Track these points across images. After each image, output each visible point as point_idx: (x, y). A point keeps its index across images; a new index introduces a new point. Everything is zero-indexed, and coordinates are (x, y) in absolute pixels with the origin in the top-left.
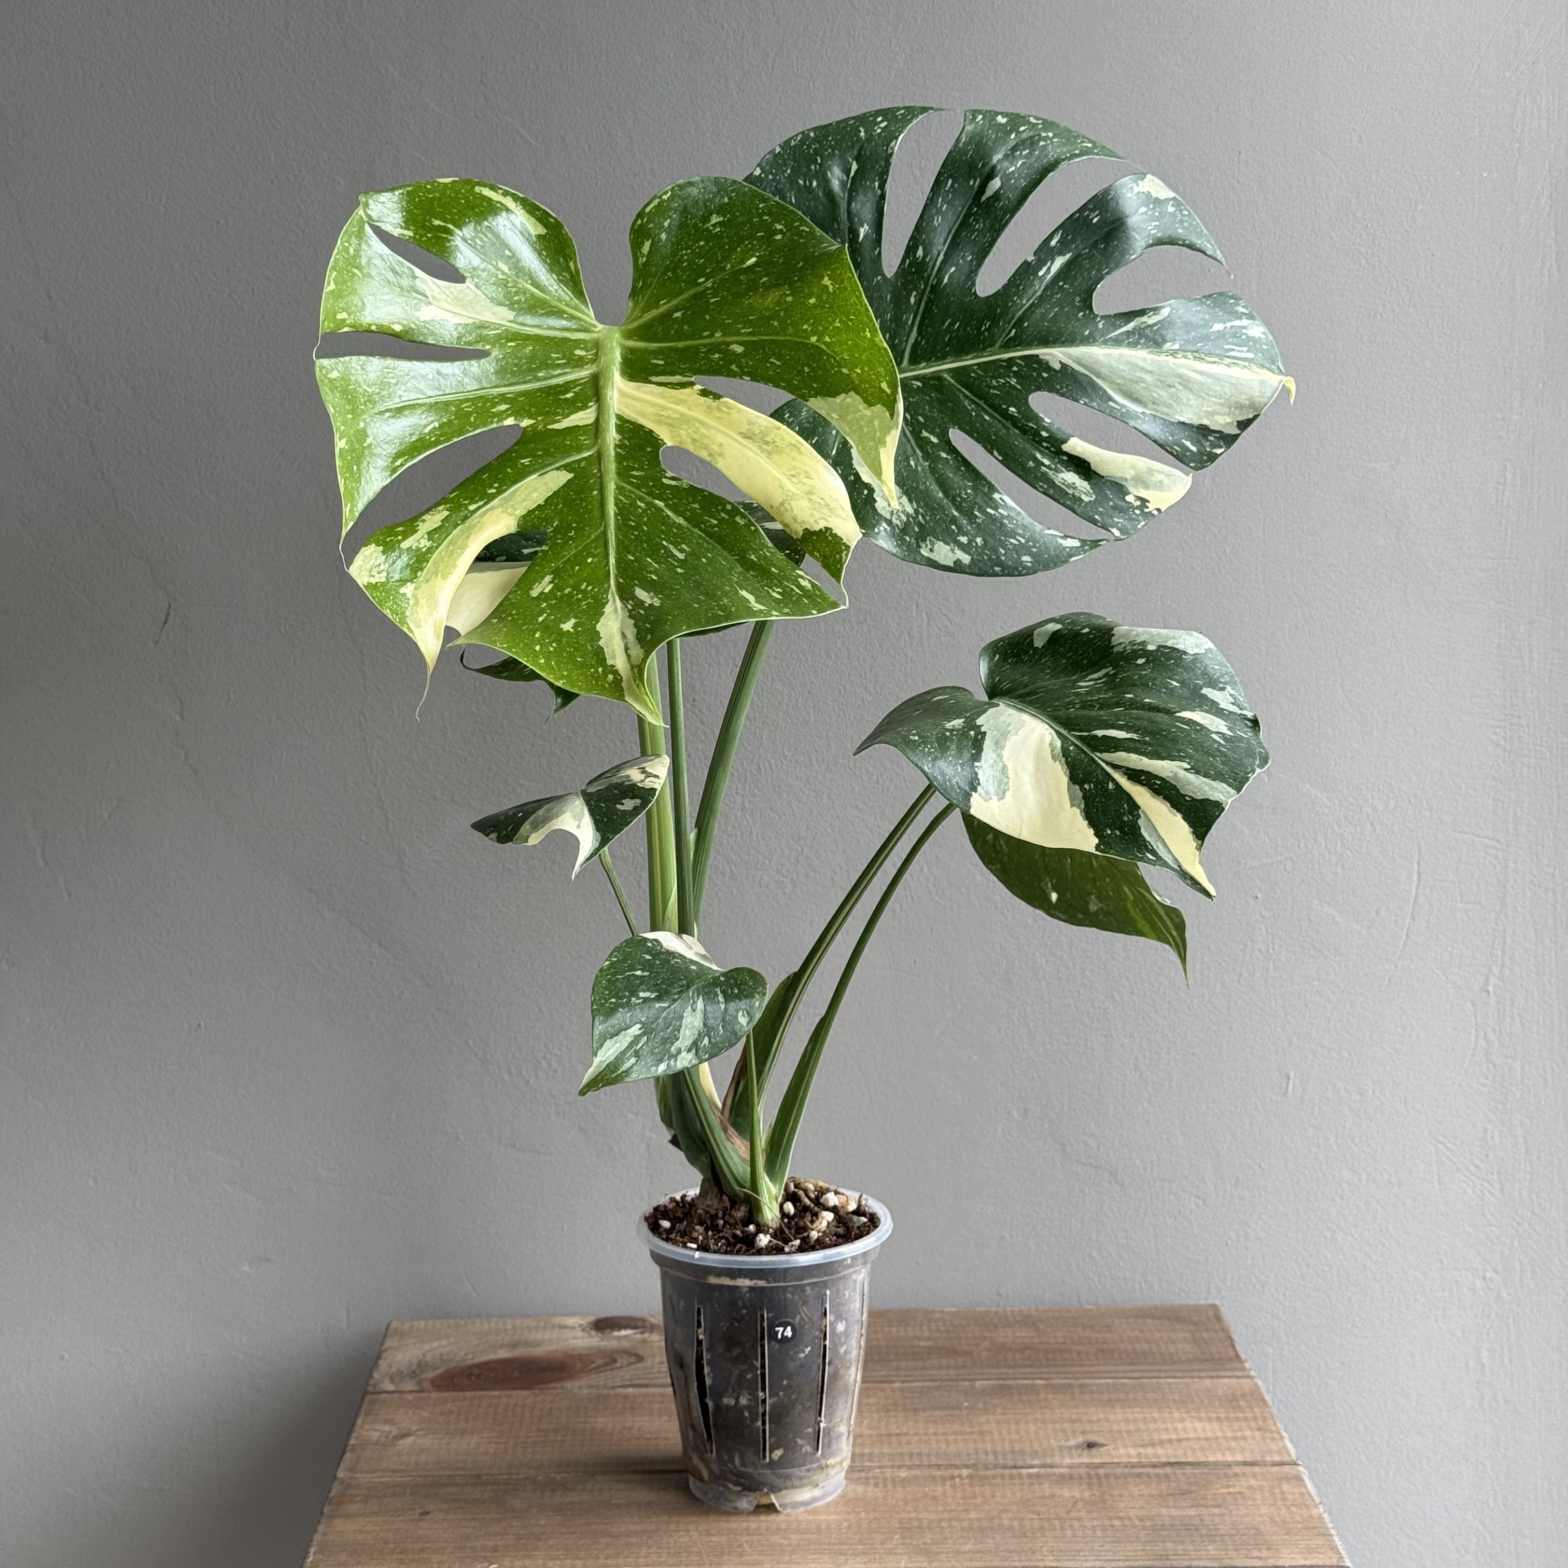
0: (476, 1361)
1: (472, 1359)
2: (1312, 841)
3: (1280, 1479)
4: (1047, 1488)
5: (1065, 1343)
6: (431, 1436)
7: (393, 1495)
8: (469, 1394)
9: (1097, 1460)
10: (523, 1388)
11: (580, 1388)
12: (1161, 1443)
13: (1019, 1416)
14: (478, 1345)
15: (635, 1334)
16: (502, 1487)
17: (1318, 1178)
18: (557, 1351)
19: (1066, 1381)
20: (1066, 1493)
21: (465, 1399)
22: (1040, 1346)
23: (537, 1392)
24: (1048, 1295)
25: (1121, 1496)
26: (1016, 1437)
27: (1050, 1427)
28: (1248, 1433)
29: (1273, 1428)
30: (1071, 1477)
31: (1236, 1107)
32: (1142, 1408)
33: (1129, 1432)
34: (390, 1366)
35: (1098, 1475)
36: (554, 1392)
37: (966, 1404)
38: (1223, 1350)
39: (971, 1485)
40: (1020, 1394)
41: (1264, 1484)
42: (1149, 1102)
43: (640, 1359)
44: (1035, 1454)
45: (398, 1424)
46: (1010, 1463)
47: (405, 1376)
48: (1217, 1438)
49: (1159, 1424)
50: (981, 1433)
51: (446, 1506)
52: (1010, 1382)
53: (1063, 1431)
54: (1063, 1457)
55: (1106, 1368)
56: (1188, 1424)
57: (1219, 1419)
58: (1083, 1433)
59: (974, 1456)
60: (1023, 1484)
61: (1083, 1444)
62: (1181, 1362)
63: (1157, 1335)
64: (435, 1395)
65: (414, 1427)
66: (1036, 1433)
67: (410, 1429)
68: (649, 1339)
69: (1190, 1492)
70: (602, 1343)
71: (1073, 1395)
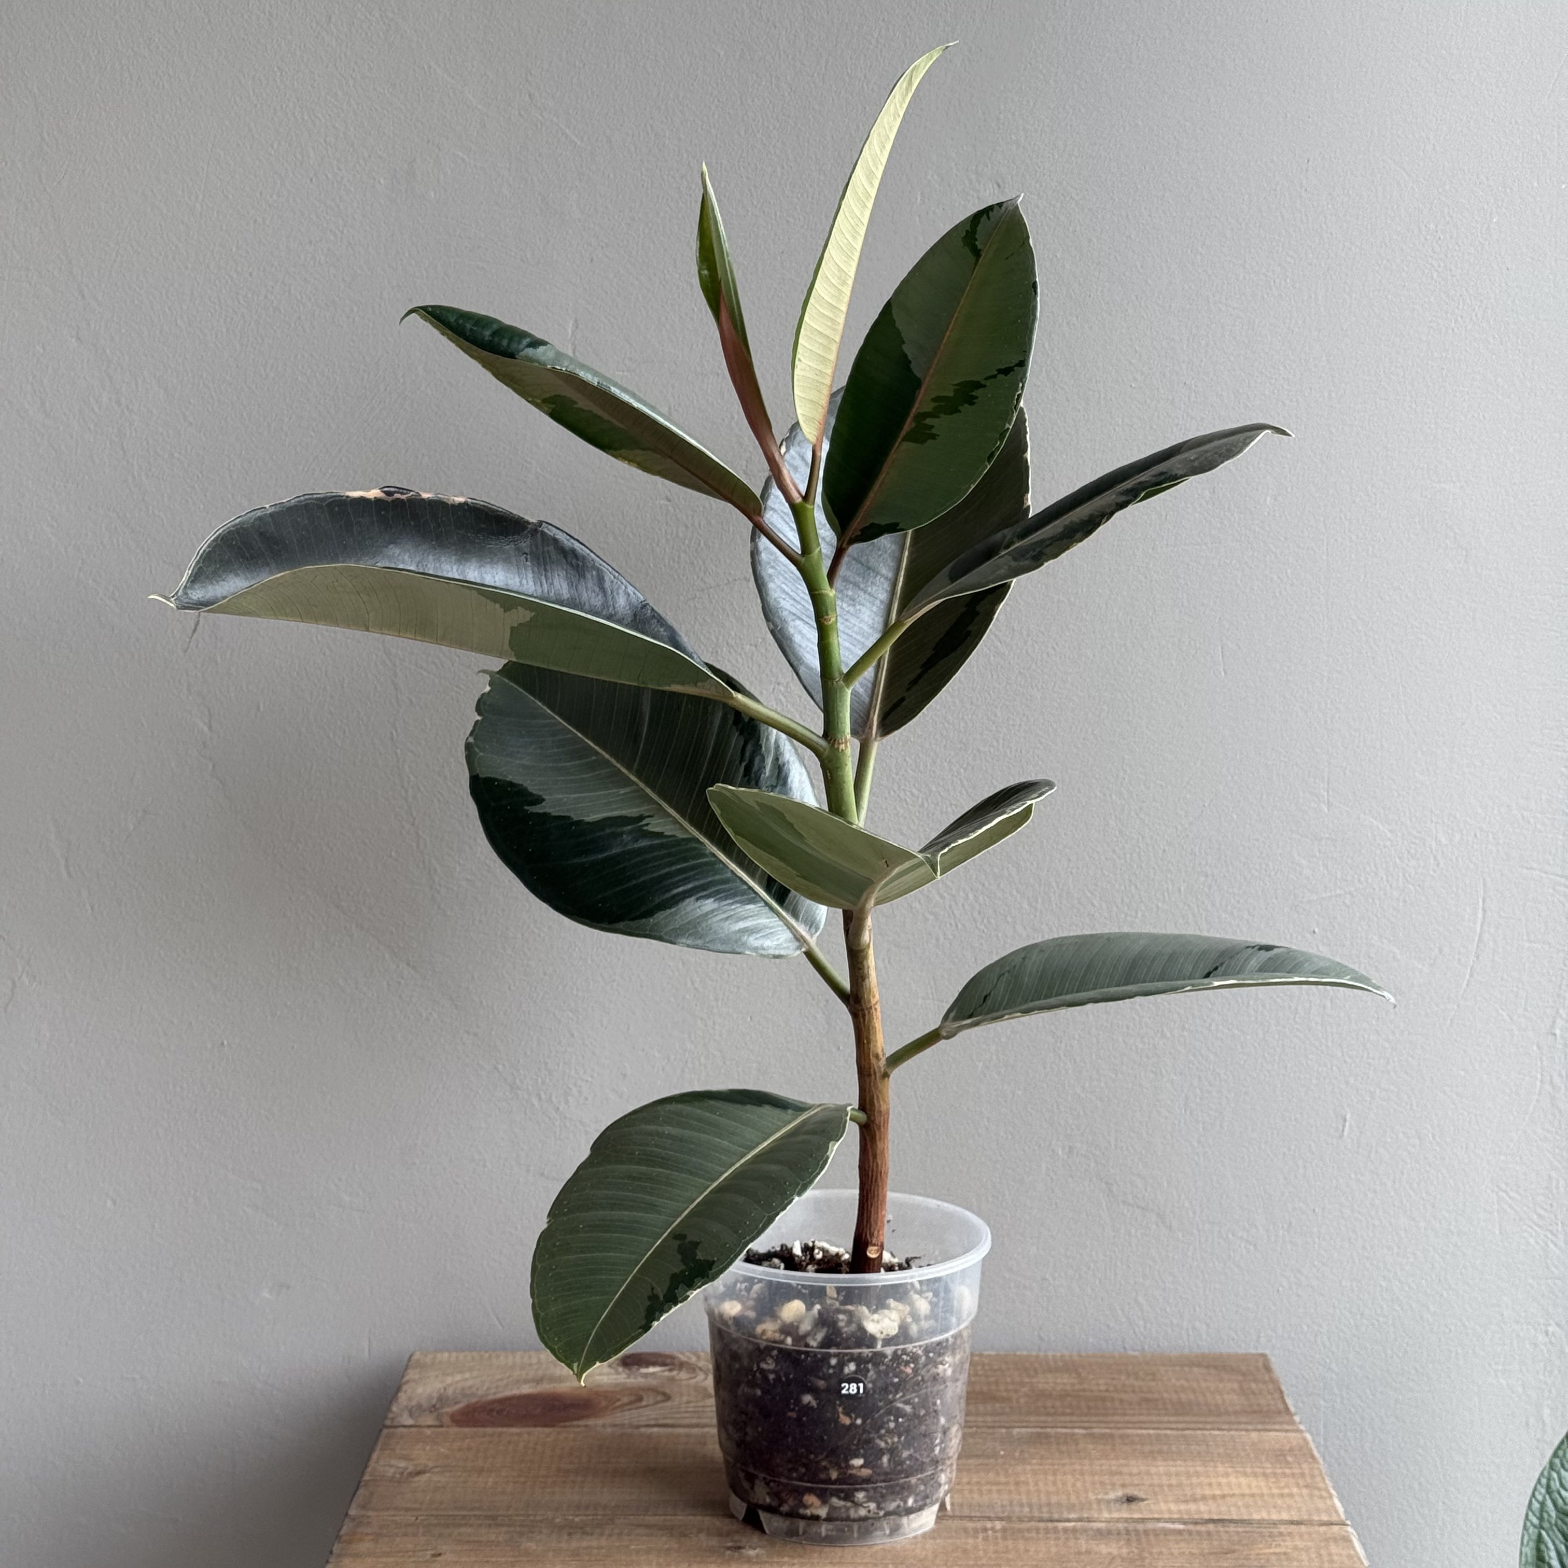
0: (499, 1396)
1: (495, 1394)
2: (1373, 874)
3: (1327, 1540)
4: (1083, 1544)
5: (1107, 1391)
6: (448, 1474)
7: (405, 1535)
8: (489, 1430)
9: (1137, 1516)
10: (545, 1426)
11: (604, 1426)
12: (1204, 1498)
13: (1056, 1467)
14: (501, 1380)
15: (663, 1371)
16: (518, 1529)
17: (1374, 1225)
18: (581, 1388)
19: (1108, 1431)
20: (1104, 1549)
21: (484, 1436)
22: (1081, 1393)
23: (557, 1429)
24: (1091, 1340)
25: (1161, 1553)
26: (1051, 1488)
27: (1088, 1478)
28: (1295, 1490)
29: (1321, 1485)
30: (1109, 1532)
31: (1290, 1149)
32: (1185, 1461)
33: (1170, 1486)
34: (410, 1399)
35: (1137, 1532)
36: (578, 1429)
37: (1002, 1453)
38: (1272, 1402)
39: (1005, 1538)
40: (1058, 1444)
41: (1309, 1544)
42: (1199, 1142)
43: (667, 1397)
44: (1071, 1508)
45: (412, 1460)
46: (1046, 1516)
47: (425, 1411)
48: (1262, 1495)
49: (1202, 1479)
50: (1017, 1483)
51: (459, 1548)
52: (1049, 1430)
53: (1102, 1484)
54: (1100, 1511)
55: (1150, 1418)
56: (1232, 1479)
57: (1265, 1475)
58: (1123, 1486)
59: (1008, 1508)
60: (1058, 1539)
61: (1122, 1498)
62: (1227, 1413)
63: (1204, 1385)
64: (456, 1429)
65: (431, 1464)
66: (1074, 1485)
67: (426, 1466)
68: (677, 1378)
69: (1234, 1551)
70: (628, 1381)
71: (1114, 1445)
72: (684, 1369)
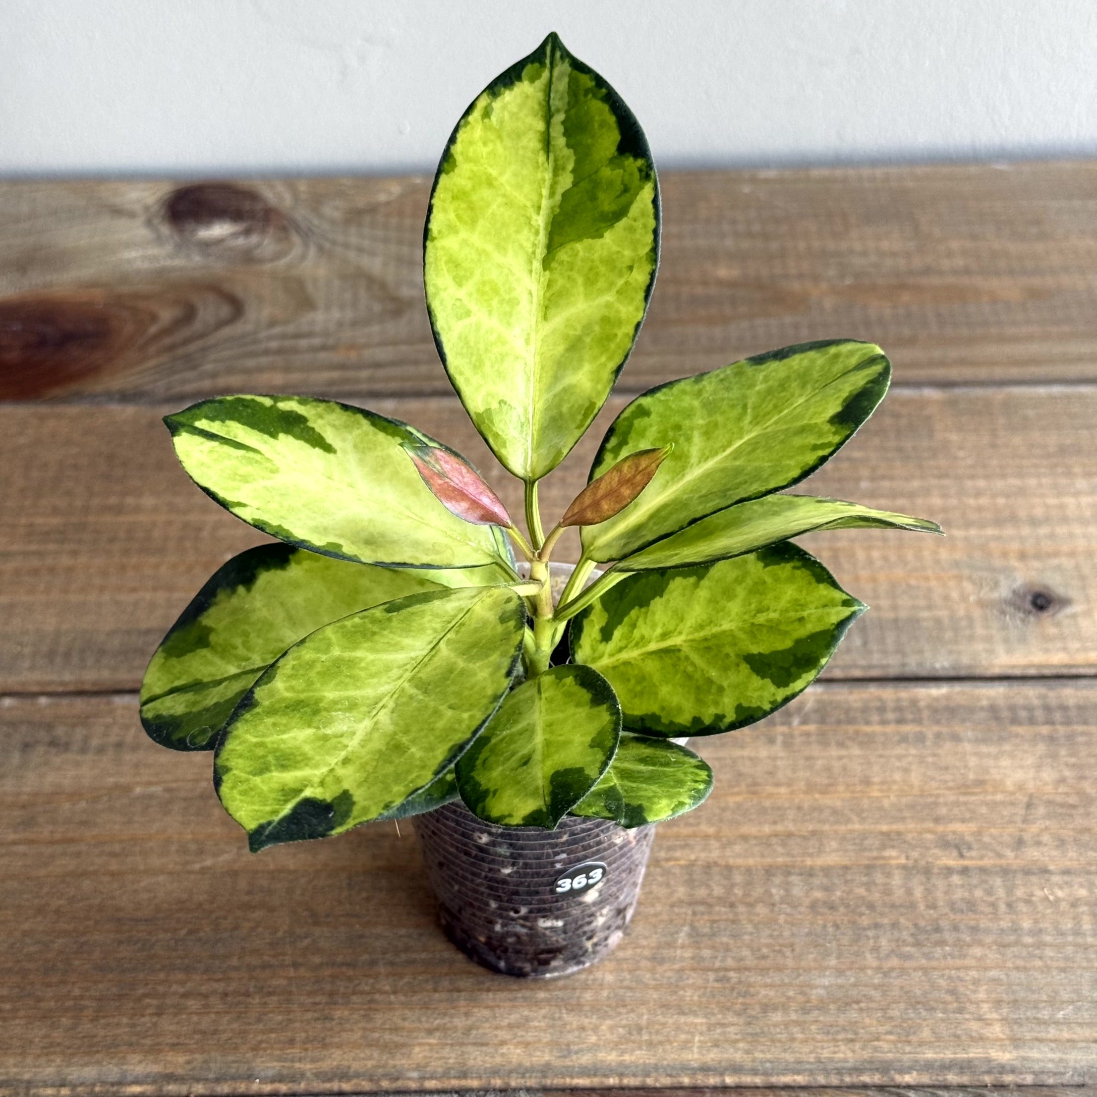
4: (969, 758)
5: (967, 271)
9: (1057, 659)
15: (235, 235)
18: (95, 283)
19: (979, 392)
20: (1008, 772)
22: (924, 281)
23: (43, 409)
26: (899, 572)
27: (958, 533)
30: (1014, 716)
35: (1064, 708)
43: (237, 307)
46: (893, 664)
53: (985, 551)
54: (990, 642)
58: (1023, 556)
60: (920, 738)
61: (1024, 594)
66: (936, 560)
68: (257, 252)
70: (176, 262)
71: (994, 433)
72: (271, 231)
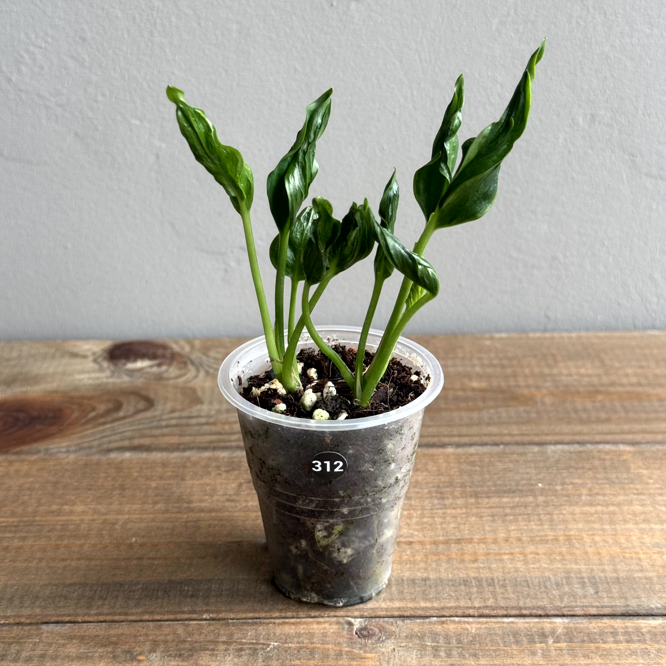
11: (67, 451)
13: (611, 508)
15: (151, 366)
18: (56, 392)
23: (12, 458)
36: (34, 457)
40: (605, 468)
43: (150, 403)
50: (569, 539)
68: (165, 375)
70: (111, 380)
72: (175, 363)
